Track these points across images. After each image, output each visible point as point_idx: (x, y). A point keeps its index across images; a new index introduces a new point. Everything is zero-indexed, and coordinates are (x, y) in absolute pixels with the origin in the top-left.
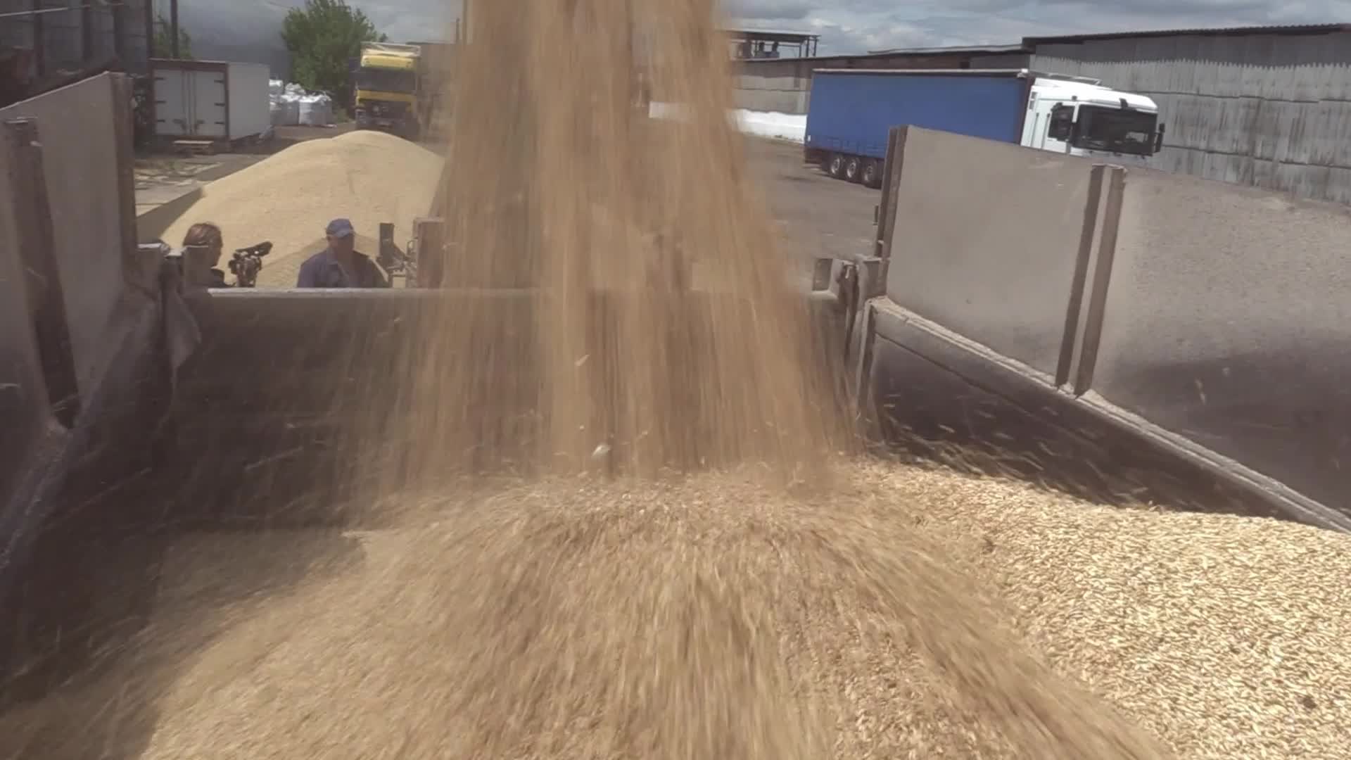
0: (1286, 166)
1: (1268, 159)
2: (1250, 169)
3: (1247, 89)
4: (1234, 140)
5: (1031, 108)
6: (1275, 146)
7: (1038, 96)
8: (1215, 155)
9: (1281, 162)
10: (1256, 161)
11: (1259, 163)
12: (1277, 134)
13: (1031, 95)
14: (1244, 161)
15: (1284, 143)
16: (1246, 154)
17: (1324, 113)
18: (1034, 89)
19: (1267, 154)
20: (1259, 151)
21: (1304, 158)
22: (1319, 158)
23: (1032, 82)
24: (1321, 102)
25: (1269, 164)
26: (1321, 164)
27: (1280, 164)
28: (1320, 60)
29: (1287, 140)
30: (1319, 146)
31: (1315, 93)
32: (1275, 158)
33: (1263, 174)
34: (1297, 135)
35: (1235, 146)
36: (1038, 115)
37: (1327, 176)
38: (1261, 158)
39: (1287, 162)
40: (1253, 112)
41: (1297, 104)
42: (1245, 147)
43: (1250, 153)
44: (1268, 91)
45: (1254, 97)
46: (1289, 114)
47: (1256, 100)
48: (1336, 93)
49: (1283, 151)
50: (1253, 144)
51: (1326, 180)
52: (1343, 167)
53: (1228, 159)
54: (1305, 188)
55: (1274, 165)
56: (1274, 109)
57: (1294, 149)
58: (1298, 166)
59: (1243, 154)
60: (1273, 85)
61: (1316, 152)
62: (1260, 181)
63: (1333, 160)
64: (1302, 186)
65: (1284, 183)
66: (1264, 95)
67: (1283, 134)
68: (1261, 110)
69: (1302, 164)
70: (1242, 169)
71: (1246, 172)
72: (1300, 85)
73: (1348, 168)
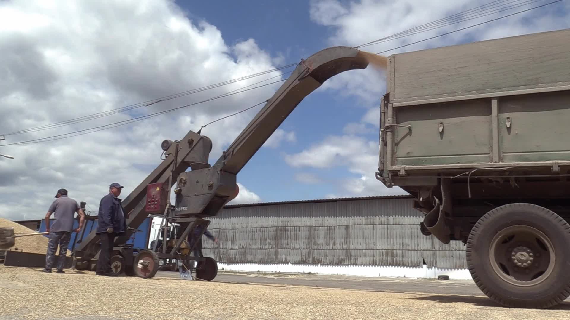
0: (231, 250)
1: (225, 249)
2: (219, 252)
5: (153, 227)
6: (226, 244)
7: (155, 224)
8: (206, 249)
10: (221, 250)
11: (222, 250)
12: (227, 240)
13: (152, 223)
14: (216, 250)
15: (229, 243)
16: (217, 248)
17: (241, 232)
18: (153, 221)
19: (224, 247)
21: (237, 247)
22: (242, 247)
23: (152, 219)
24: (240, 229)
25: (225, 250)
26: (243, 248)
27: (229, 250)
28: (238, 216)
29: (230, 242)
30: (241, 242)
31: (238, 226)
32: (227, 248)
33: (224, 254)
34: (234, 240)
36: (156, 230)
37: (245, 251)
38: (222, 249)
39: (231, 249)
41: (232, 230)
42: (216, 246)
43: (219, 247)
44: (222, 226)
45: (217, 229)
46: (230, 234)
47: (219, 230)
48: (245, 226)
49: (229, 245)
51: (245, 254)
52: (250, 249)
53: (211, 250)
54: (238, 257)
55: (227, 251)
56: (225, 232)
57: (233, 244)
58: (235, 250)
59: (216, 248)
60: (224, 224)
61: (241, 245)
62: (222, 257)
63: (246, 247)
64: (237, 257)
65: (231, 256)
66: (221, 228)
67: (229, 240)
68: (221, 233)
69: (236, 249)
70: (216, 253)
71: (217, 254)
72: (232, 224)
73: (252, 249)
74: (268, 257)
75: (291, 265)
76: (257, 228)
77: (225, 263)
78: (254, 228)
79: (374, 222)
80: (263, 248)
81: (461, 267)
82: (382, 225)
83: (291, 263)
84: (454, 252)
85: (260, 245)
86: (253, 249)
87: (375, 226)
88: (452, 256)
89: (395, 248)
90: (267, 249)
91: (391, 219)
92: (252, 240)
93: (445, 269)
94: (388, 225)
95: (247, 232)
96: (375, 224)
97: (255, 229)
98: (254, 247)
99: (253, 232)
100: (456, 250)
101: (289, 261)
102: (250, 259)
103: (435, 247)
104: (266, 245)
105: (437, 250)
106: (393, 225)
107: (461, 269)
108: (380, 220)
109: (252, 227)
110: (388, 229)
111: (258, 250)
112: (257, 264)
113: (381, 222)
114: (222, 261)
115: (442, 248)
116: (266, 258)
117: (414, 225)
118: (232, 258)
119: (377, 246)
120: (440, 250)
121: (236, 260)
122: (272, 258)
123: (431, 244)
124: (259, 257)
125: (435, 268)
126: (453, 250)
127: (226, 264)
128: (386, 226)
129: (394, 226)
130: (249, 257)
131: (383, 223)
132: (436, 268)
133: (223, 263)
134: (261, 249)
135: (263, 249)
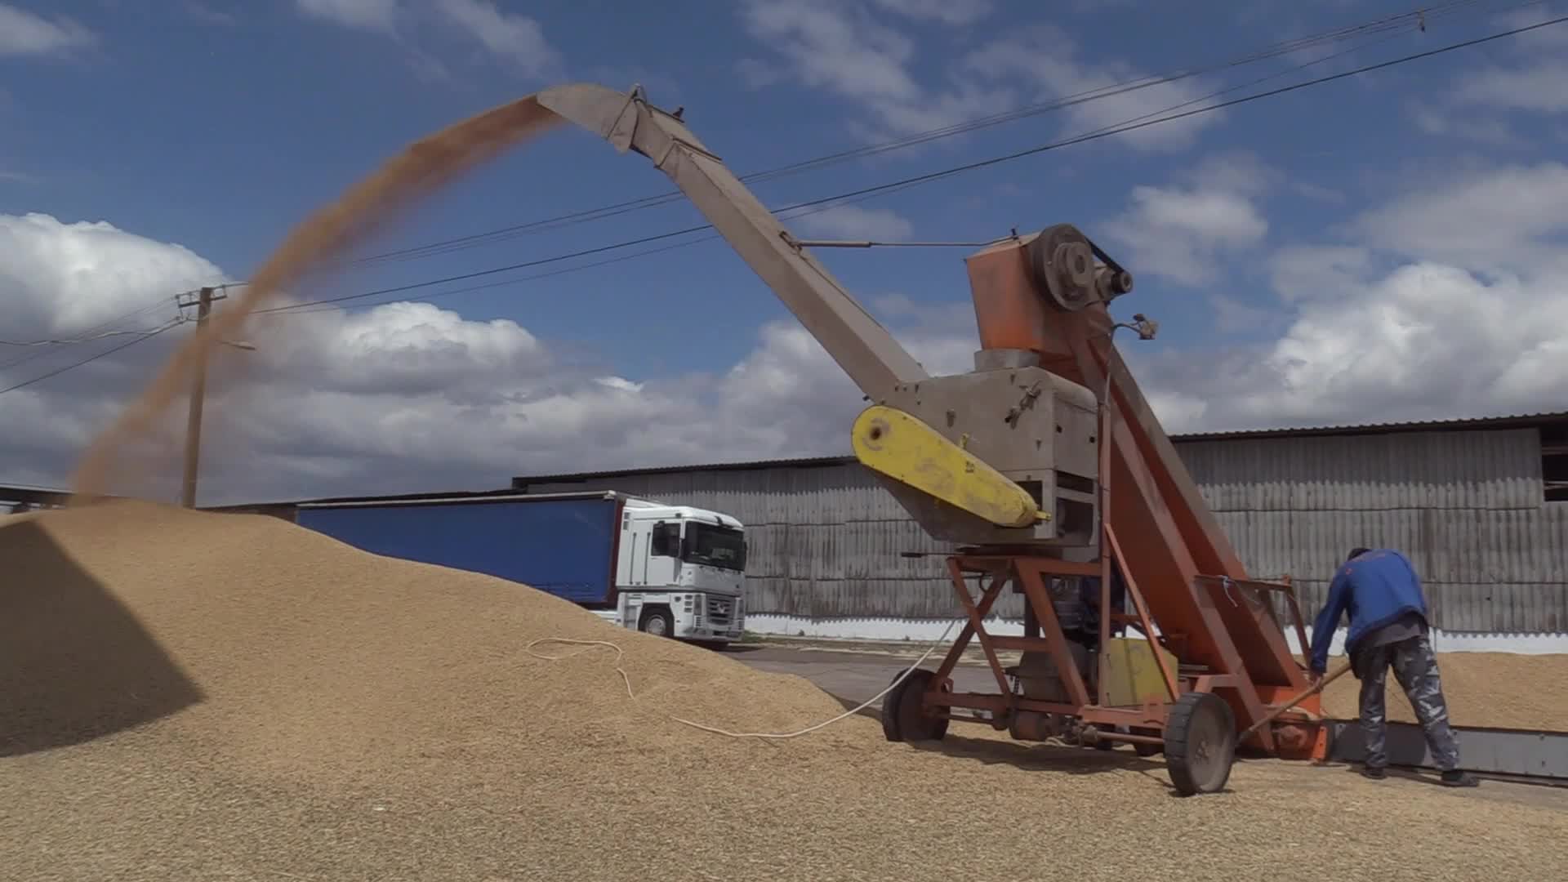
0: (824, 582)
1: (804, 579)
2: (787, 589)
3: (772, 517)
4: (766, 565)
5: (625, 528)
6: (809, 566)
7: (632, 517)
9: (818, 580)
11: (795, 583)
12: (809, 555)
13: (623, 515)
14: (780, 583)
15: (818, 563)
16: (782, 576)
17: (851, 533)
18: (626, 509)
19: (803, 574)
20: (794, 573)
21: (840, 574)
22: (854, 574)
23: (624, 504)
24: (848, 524)
25: (807, 583)
26: (858, 577)
27: (818, 582)
28: (839, 486)
29: (820, 560)
30: (851, 561)
31: (841, 516)
32: (812, 576)
33: (801, 593)
34: (829, 553)
35: (768, 569)
36: (635, 535)
37: (865, 586)
38: (798, 578)
39: (823, 580)
40: (781, 538)
41: (825, 527)
42: (779, 570)
43: (786, 574)
44: (795, 516)
45: (781, 524)
46: (818, 539)
47: (784, 526)
48: (860, 515)
49: (818, 568)
50: (786, 566)
51: (864, 592)
52: (878, 579)
53: (764, 582)
54: (845, 602)
55: (811, 583)
56: (802, 533)
57: (829, 567)
58: (836, 582)
59: (777, 577)
60: (798, 511)
61: (850, 568)
62: (799, 599)
63: (866, 575)
64: (842, 600)
65: (824, 600)
66: (790, 521)
67: (815, 555)
68: (790, 535)
69: (839, 580)
70: (779, 591)
71: (784, 592)
72: (824, 511)
73: (884, 579)
74: (933, 602)
75: (1002, 622)
76: (896, 520)
77: (807, 617)
78: (890, 520)
79: (1247, 504)
80: (919, 575)
81: (1516, 630)
82: (1273, 510)
83: (1002, 618)
84: (1495, 587)
85: (909, 567)
86: (889, 579)
87: (1251, 513)
88: (1489, 599)
89: (1314, 575)
90: (930, 579)
91: (1302, 493)
92: (885, 553)
93: (1465, 632)
94: (1293, 513)
95: (867, 532)
96: (1253, 507)
97: (893, 523)
98: (890, 573)
99: (885, 531)
100: (1499, 582)
101: (997, 613)
102: (879, 607)
103: (1436, 574)
104: (926, 567)
105: (1442, 581)
106: (1308, 510)
107: (1516, 634)
108: (1268, 498)
109: (883, 518)
110: (1291, 522)
111: (904, 582)
112: (901, 621)
113: (1272, 503)
114: (797, 611)
115: (1459, 577)
116: (929, 602)
117: (1371, 510)
118: (827, 603)
119: (1258, 569)
120: (1452, 581)
121: (840, 610)
122: (945, 604)
123: (1424, 563)
124: (906, 600)
125: (1435, 633)
126: (1491, 581)
127: (810, 621)
128: (1285, 514)
129: (1312, 514)
130: (878, 602)
131: (1277, 506)
132: (1439, 632)
133: (802, 617)
134: (910, 579)
135: (918, 579)
